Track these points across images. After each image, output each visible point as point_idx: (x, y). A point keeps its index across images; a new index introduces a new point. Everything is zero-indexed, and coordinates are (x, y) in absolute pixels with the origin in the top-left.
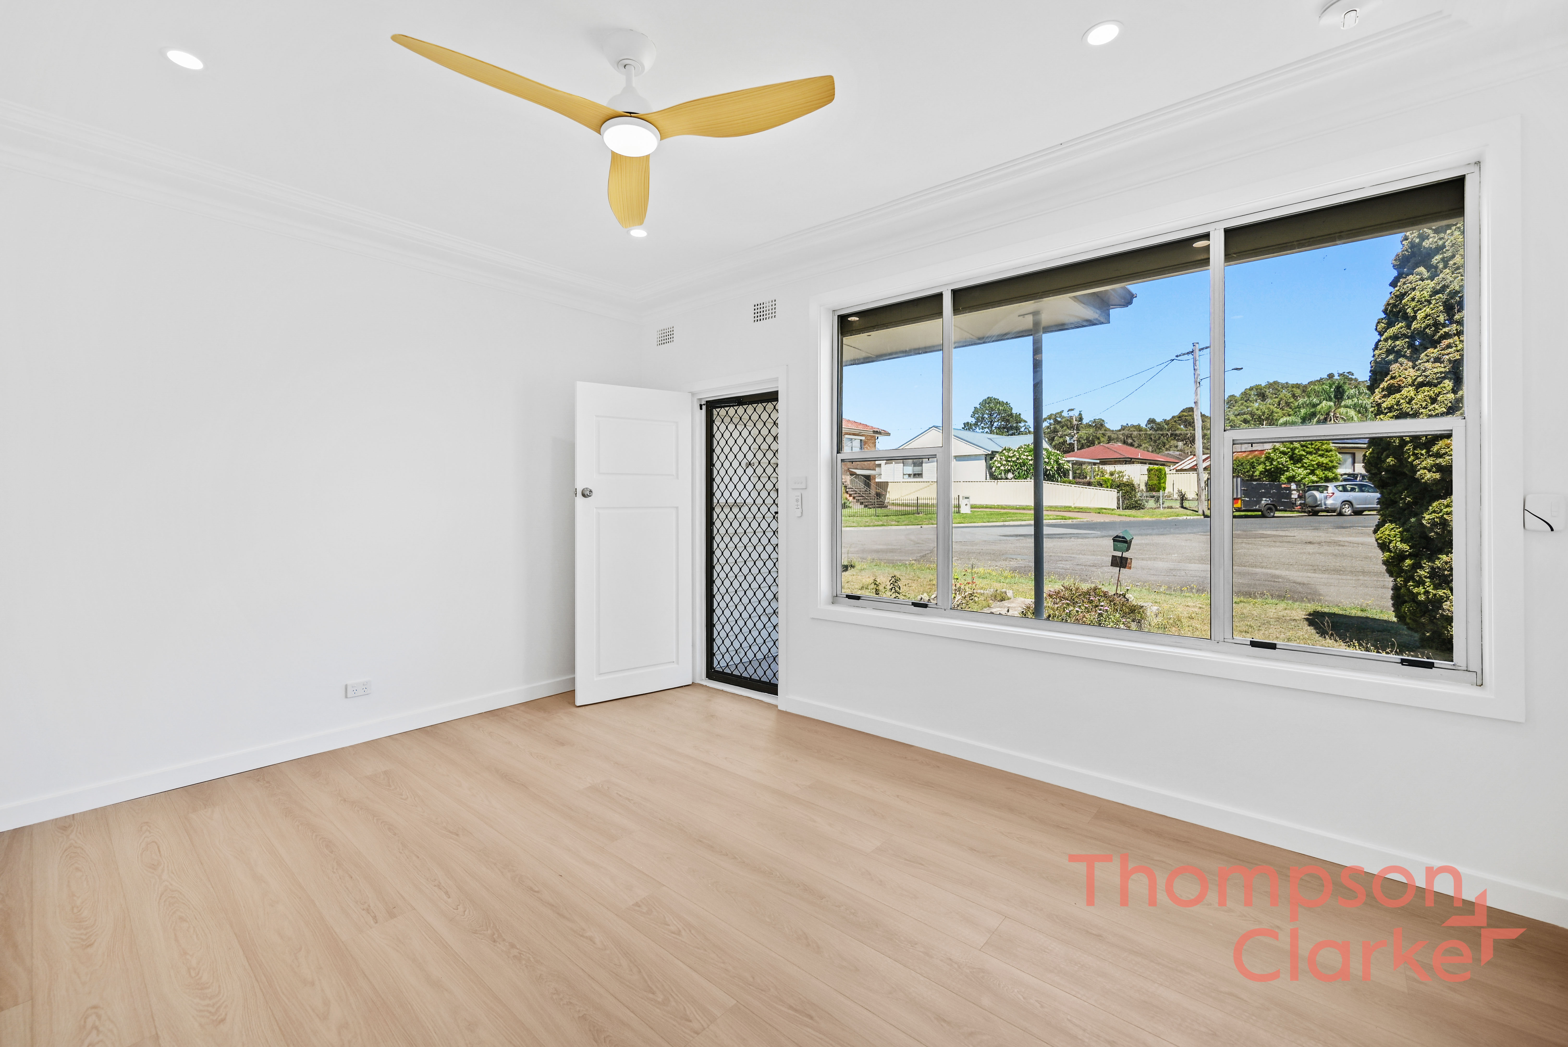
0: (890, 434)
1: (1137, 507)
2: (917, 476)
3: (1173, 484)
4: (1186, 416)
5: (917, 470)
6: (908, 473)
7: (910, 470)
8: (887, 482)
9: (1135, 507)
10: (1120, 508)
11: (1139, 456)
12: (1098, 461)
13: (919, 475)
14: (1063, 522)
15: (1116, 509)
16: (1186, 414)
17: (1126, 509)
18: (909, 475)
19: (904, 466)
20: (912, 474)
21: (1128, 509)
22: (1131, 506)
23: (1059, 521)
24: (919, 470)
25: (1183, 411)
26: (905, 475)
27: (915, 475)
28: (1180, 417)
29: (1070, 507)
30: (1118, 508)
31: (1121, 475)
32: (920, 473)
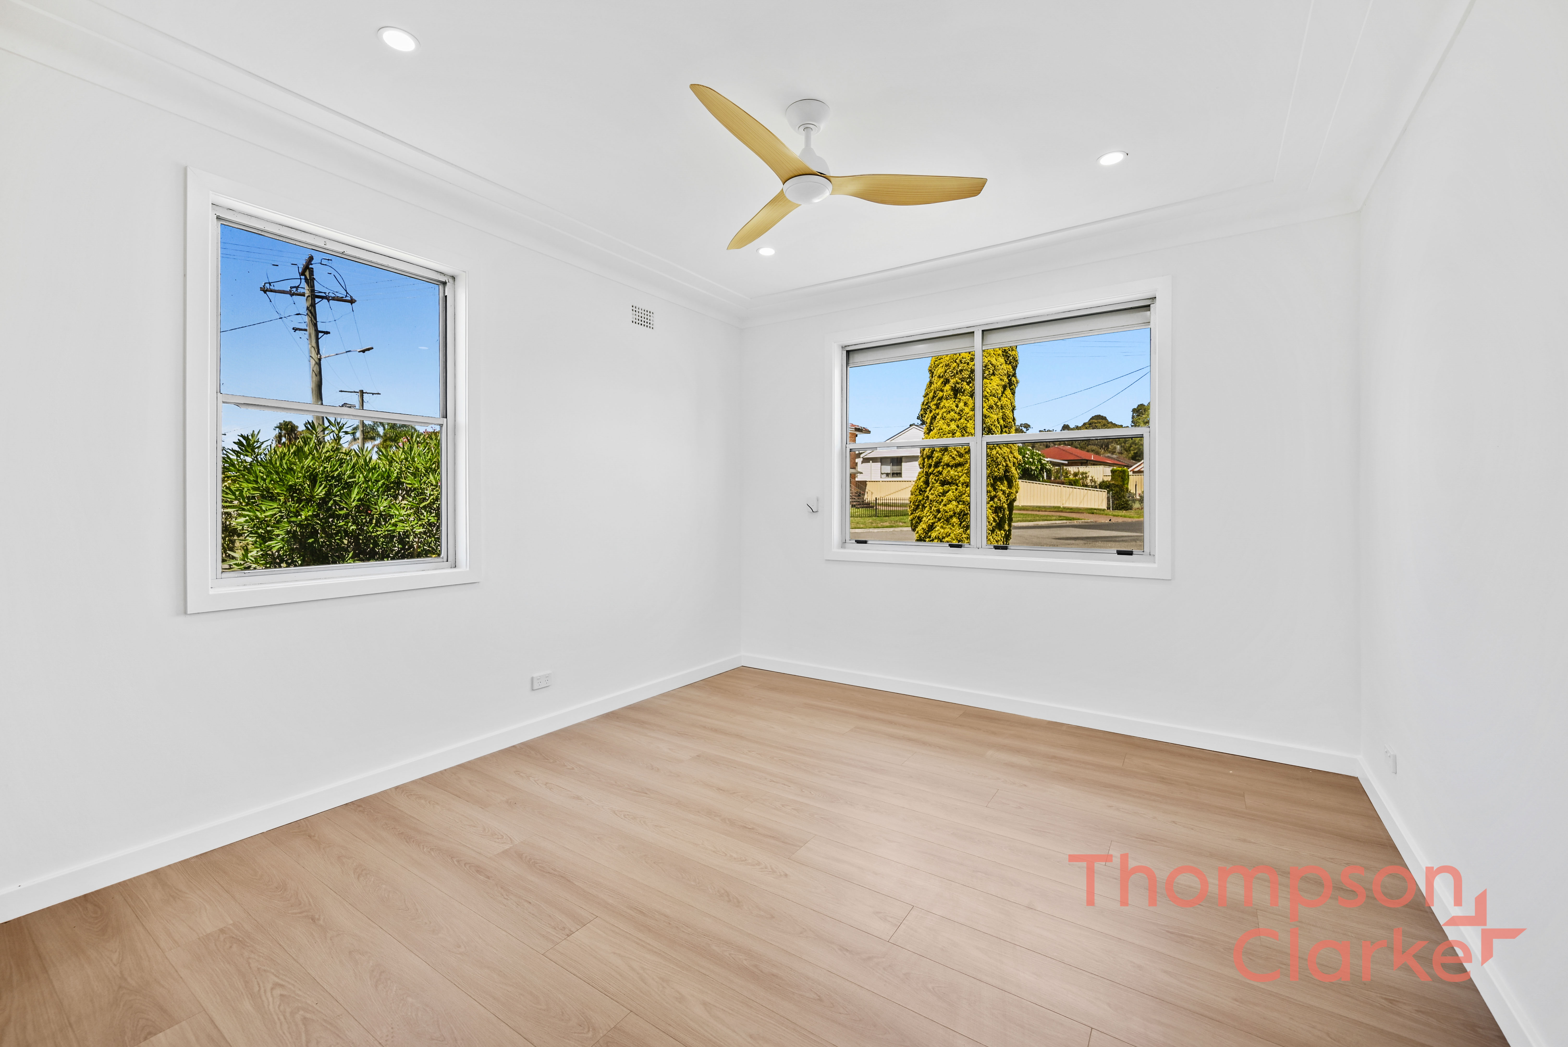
0: (870, 431)
1: (1126, 507)
2: (896, 475)
3: (1136, 485)
4: (1095, 423)
5: (896, 469)
6: (886, 472)
7: (888, 469)
8: (866, 481)
9: (1124, 507)
10: (1110, 509)
11: (1092, 458)
12: (1066, 462)
13: (899, 474)
14: (1068, 522)
15: (1106, 509)
16: (1096, 421)
17: (1115, 509)
18: (888, 475)
19: (881, 465)
20: (890, 474)
21: (1118, 510)
22: (1121, 507)
23: (1065, 521)
24: (898, 469)
25: (1092, 418)
26: (883, 474)
27: (893, 474)
28: (1090, 424)
29: (1059, 507)
30: (1108, 508)
31: (1084, 476)
32: (898, 472)
